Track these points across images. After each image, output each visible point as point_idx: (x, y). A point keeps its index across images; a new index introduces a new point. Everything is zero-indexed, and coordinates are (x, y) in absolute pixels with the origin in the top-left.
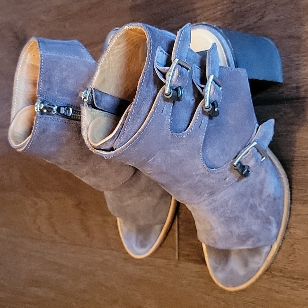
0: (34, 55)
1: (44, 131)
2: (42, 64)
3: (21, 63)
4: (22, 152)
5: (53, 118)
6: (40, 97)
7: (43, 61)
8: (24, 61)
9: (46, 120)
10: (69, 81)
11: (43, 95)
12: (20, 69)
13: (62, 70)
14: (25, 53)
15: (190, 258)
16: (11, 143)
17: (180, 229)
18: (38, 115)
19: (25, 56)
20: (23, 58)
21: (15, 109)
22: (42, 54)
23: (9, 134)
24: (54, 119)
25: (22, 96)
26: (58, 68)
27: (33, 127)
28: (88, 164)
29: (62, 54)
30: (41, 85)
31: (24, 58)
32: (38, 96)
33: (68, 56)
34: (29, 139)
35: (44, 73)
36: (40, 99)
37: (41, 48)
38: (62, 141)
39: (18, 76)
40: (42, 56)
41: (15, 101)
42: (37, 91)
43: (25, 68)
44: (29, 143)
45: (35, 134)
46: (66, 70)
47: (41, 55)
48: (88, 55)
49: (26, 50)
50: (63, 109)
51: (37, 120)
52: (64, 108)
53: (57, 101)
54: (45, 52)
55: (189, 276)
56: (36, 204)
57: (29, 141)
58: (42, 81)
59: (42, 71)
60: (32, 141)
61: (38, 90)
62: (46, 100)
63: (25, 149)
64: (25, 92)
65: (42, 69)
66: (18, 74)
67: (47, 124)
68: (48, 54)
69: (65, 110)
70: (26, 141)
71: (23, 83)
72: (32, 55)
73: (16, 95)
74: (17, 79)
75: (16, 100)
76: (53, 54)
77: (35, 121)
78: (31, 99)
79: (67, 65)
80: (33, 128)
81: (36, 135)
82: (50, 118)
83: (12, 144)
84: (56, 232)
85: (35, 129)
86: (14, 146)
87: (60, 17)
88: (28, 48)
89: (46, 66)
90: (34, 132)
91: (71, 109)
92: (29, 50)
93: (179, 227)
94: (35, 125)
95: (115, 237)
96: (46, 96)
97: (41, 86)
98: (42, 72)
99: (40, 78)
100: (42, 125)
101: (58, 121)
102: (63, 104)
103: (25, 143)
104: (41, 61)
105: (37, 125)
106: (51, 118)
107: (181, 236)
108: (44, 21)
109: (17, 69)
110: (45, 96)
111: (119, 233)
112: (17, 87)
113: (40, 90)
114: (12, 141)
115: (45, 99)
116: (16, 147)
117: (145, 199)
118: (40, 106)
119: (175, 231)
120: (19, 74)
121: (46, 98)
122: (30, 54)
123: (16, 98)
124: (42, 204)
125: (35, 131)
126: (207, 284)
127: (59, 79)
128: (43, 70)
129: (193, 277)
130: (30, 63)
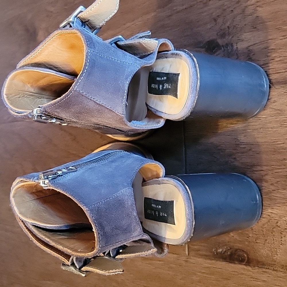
15: (201, 252)
55: (200, 272)
126: (219, 281)
129: (204, 273)
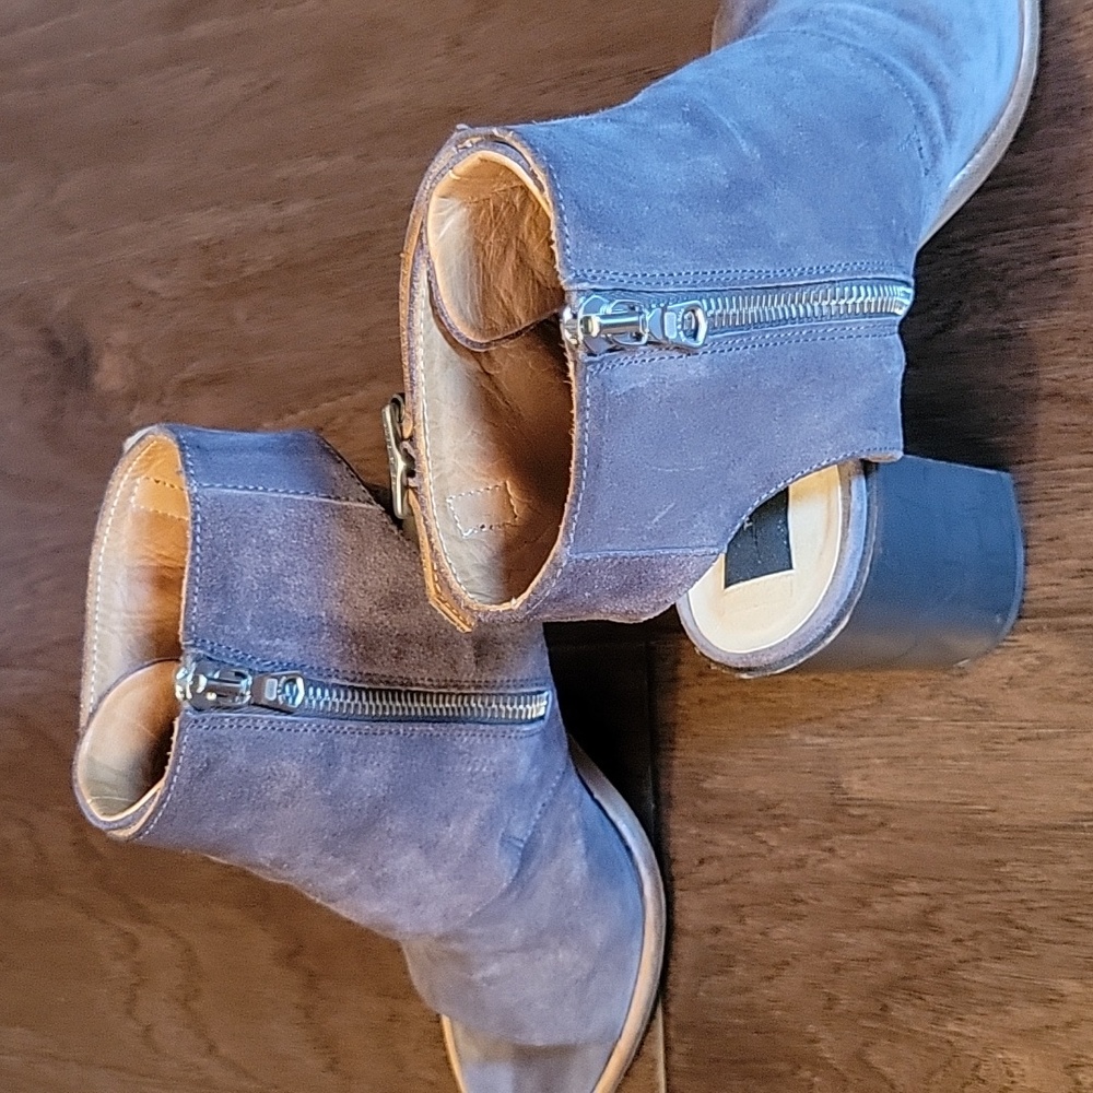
0: (157, 482)
1: (209, 767)
2: (198, 530)
3: (113, 510)
4: (128, 840)
5: (240, 718)
6: (193, 650)
7: (199, 520)
8: (124, 504)
9: (215, 728)
10: (294, 582)
11: (204, 641)
12: (107, 531)
13: (266, 546)
14: (126, 476)
16: (87, 807)
17: (675, 1057)
18: (189, 713)
19: (125, 486)
20: (119, 492)
21: (93, 679)
22: (196, 495)
23: (78, 773)
24: (241, 723)
25: (116, 628)
26: (254, 541)
27: (168, 757)
28: (355, 861)
29: (265, 490)
30: (195, 604)
31: (122, 493)
32: (186, 646)
33: (285, 496)
34: (156, 799)
35: (205, 560)
36: (193, 654)
37: (192, 472)
38: (268, 794)
39: (101, 559)
40: (197, 499)
41: (95, 648)
42: (181, 626)
43: (127, 525)
44: (154, 813)
45: (175, 780)
46: (282, 546)
47: (193, 497)
48: (354, 486)
49: (130, 465)
50: (273, 683)
51: (182, 732)
52: (276, 681)
53: (250, 656)
54: (205, 485)
56: (134, 944)
57: (153, 805)
58: (197, 590)
59: (197, 554)
60: (165, 805)
61: (185, 625)
62: (214, 657)
63: (139, 833)
64: (128, 612)
65: (198, 550)
66: (103, 551)
67: (217, 743)
68: (217, 490)
69: (278, 688)
70: (144, 805)
71: (119, 580)
72: (152, 479)
73: (97, 628)
74: (100, 569)
75: (98, 646)
76: (235, 491)
77: (178, 737)
78: (151, 637)
79: (283, 526)
80: (170, 761)
81: (179, 784)
82: (227, 720)
83: (90, 812)
84: (212, 1049)
85: (176, 763)
86: (96, 819)
87: (211, 284)
88: (138, 458)
89: (211, 537)
90: (174, 773)
91: (300, 682)
92: (143, 465)
93: (667, 1049)
94: (176, 750)
95: (432, 1076)
96: (212, 643)
97: (195, 610)
98: (198, 559)
99: (189, 580)
100: (200, 748)
101: (257, 728)
102: (273, 663)
103: (140, 813)
104: (194, 518)
105: (184, 747)
106: (232, 720)
107: (675, 1081)
108: (153, 293)
109: (98, 533)
110: (208, 642)
111: (447, 1059)
112: (98, 599)
113: (192, 623)
114: (89, 801)
115: (209, 655)
116: (105, 822)
117: (551, 957)
118: (196, 679)
119: (654, 1061)
120: (106, 549)
121: (212, 651)
122: (143, 477)
123: (96, 637)
124: (156, 945)
125: (178, 769)
127: (256, 578)
128: (201, 550)
130: (142, 507)
